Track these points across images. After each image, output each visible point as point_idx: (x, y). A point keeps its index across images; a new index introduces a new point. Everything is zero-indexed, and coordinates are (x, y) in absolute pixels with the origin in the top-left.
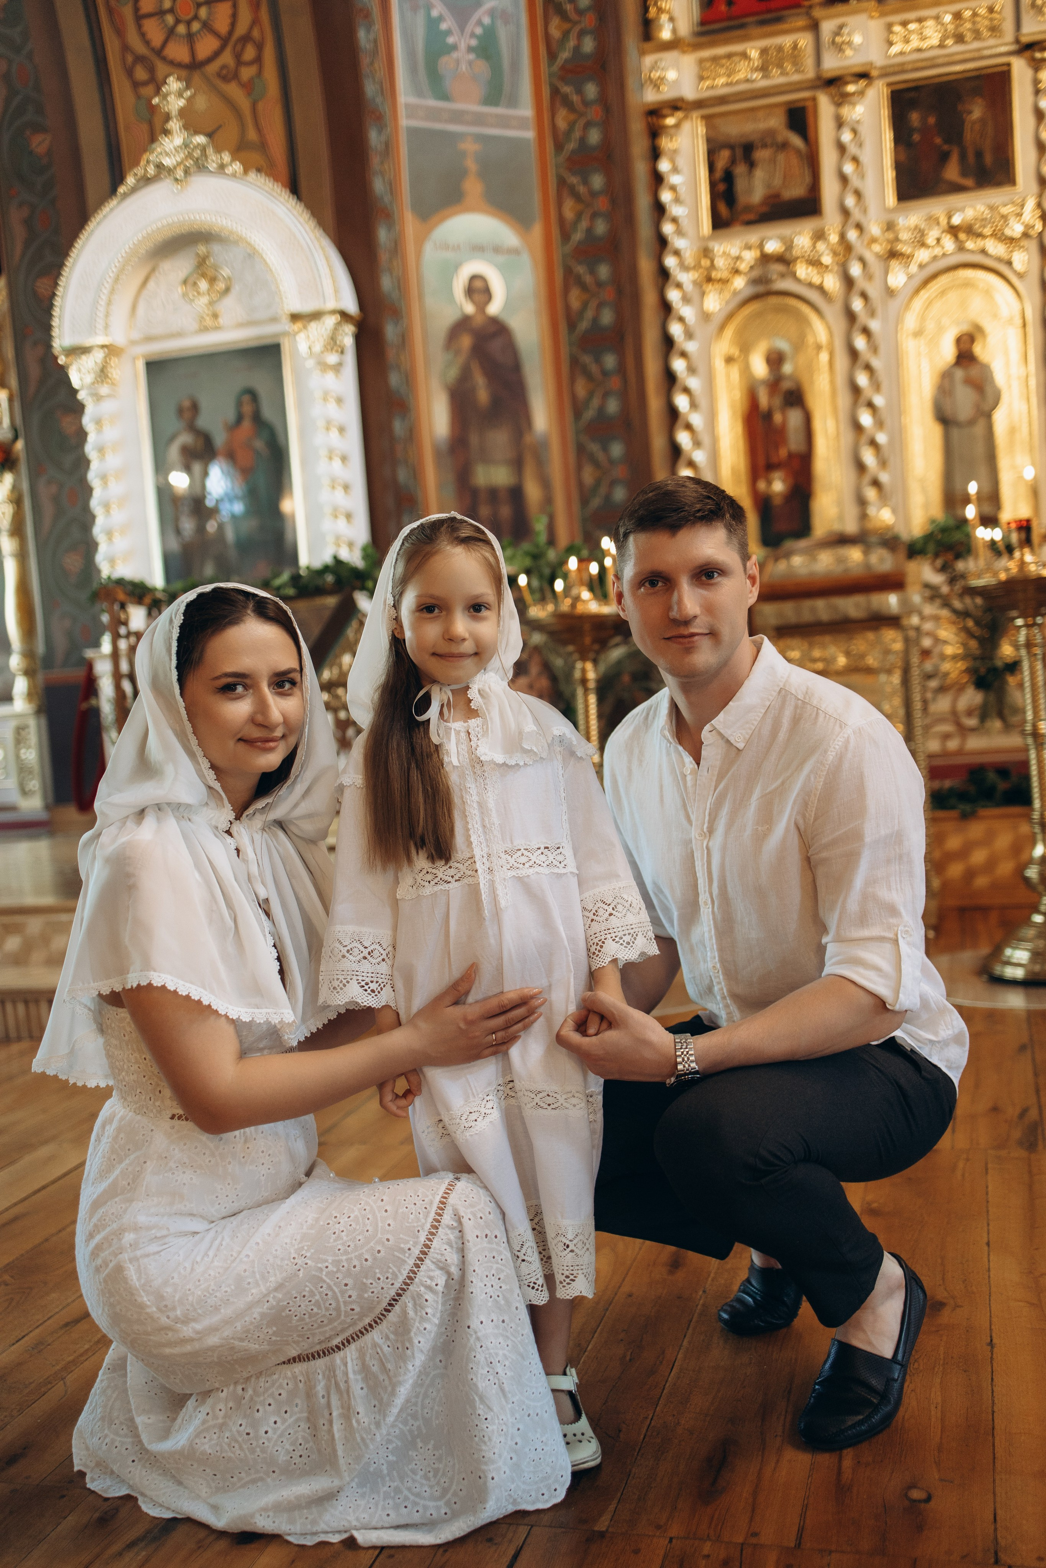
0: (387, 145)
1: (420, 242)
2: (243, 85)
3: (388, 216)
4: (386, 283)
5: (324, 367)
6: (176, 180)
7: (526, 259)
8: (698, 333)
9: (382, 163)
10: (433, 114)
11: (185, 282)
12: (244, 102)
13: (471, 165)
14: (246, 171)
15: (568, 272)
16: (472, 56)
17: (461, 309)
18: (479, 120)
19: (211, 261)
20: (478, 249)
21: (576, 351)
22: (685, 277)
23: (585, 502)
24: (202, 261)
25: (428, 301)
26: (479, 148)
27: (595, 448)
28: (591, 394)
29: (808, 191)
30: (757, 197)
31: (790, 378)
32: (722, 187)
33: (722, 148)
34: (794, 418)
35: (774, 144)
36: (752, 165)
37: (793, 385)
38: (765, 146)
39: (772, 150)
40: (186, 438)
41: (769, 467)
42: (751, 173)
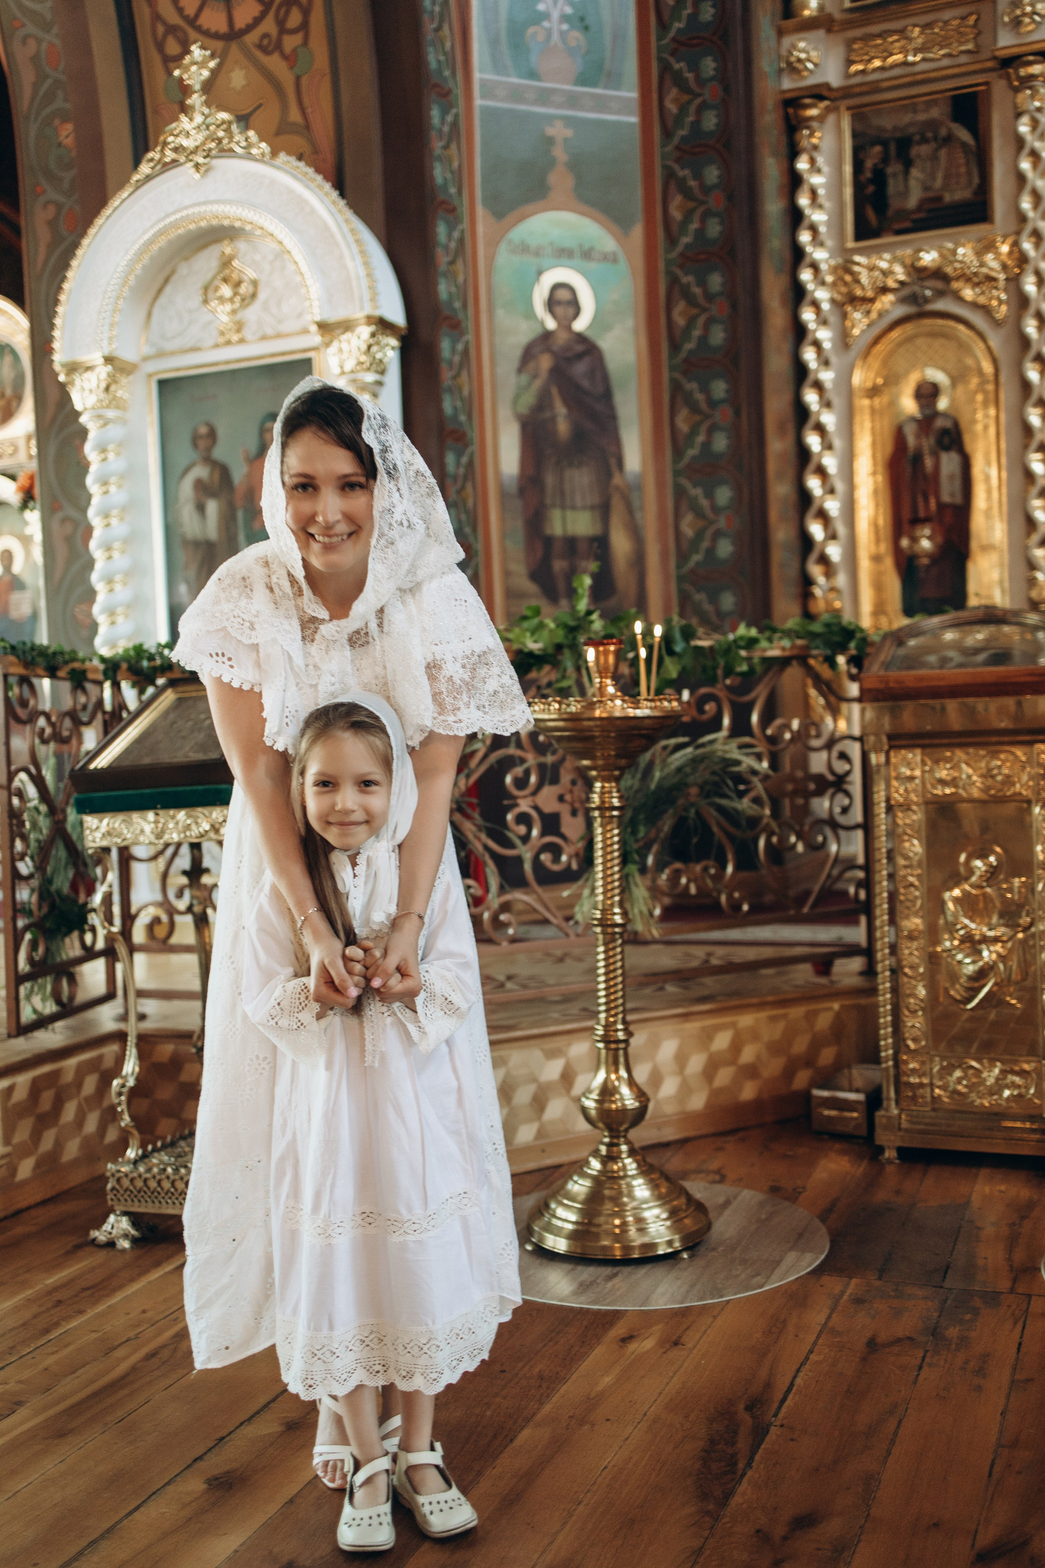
0: (455, 125)
1: (493, 243)
2: (285, 57)
3: (451, 212)
4: (443, 289)
6: (196, 164)
7: (623, 266)
8: (833, 360)
9: (447, 147)
10: (516, 94)
11: (205, 289)
12: (286, 76)
13: (560, 154)
14: (274, 154)
15: (673, 282)
16: (565, 27)
17: (542, 323)
18: (573, 101)
19: (235, 262)
20: (564, 254)
21: (677, 375)
22: (822, 295)
23: (682, 557)
24: (226, 262)
25: (500, 313)
26: (569, 133)
27: (697, 492)
28: (694, 430)
29: (976, 193)
30: (912, 202)
31: (945, 415)
32: (871, 189)
33: (873, 144)
34: (949, 463)
35: (935, 138)
36: (908, 164)
37: (948, 424)
38: (924, 140)
39: (933, 145)
40: (201, 472)
41: (916, 521)
42: (907, 173)
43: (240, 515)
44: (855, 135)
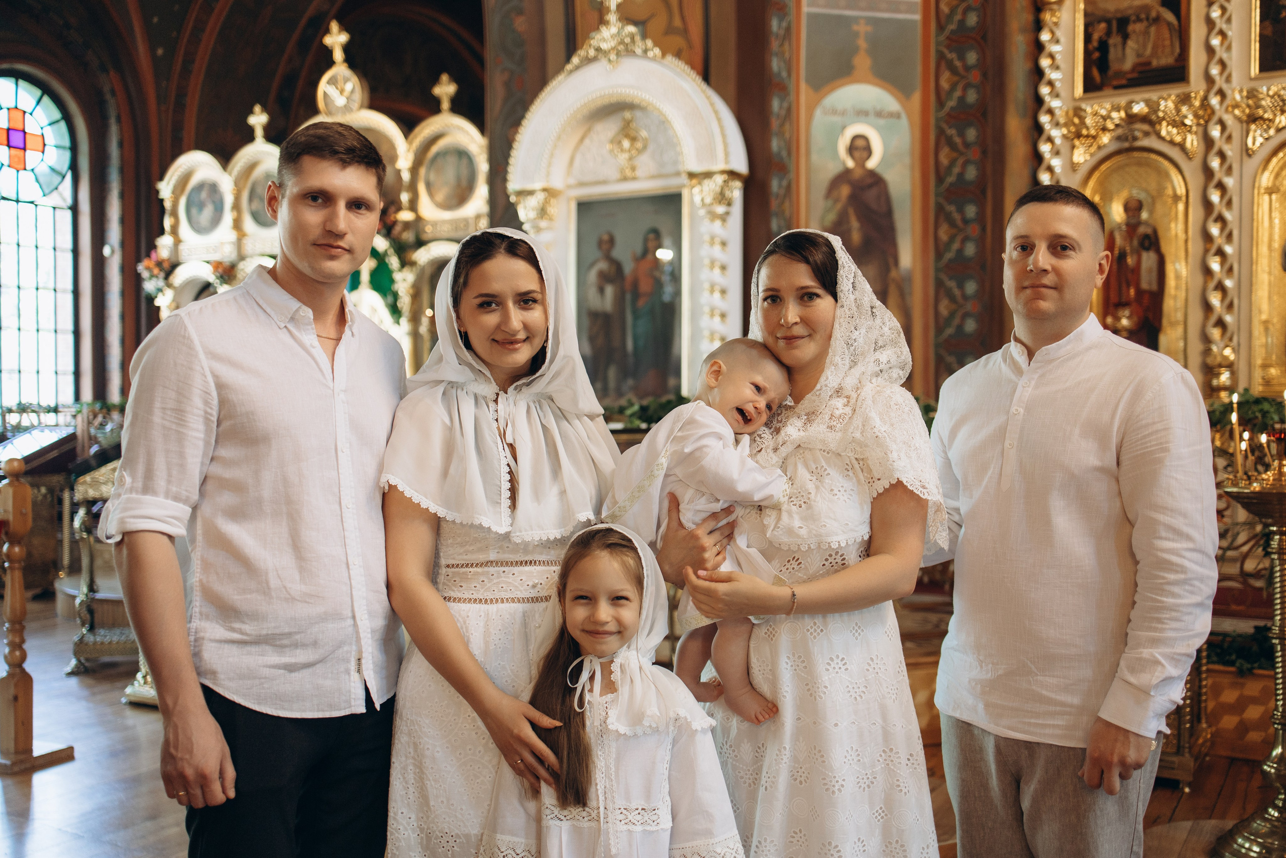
1: (812, 108)
3: (783, 89)
4: (775, 144)
5: (713, 216)
6: (609, 60)
7: (904, 122)
9: (782, 45)
10: (832, 2)
11: (612, 142)
13: (862, 43)
14: (663, 55)
15: (941, 132)
17: (844, 163)
18: (873, 5)
19: (633, 125)
20: (862, 114)
21: (941, 200)
22: (1056, 133)
23: (939, 330)
24: (627, 124)
25: (814, 157)
26: (869, 29)
27: (951, 284)
28: (952, 239)
29: (1177, 60)
30: (1128, 65)
31: (1146, 223)
32: (1096, 55)
33: (1099, 22)
34: (1148, 259)
35: (1147, 19)
36: (1125, 37)
37: (1149, 231)
38: (1139, 20)
39: (1145, 23)
40: (603, 265)
41: (1121, 305)
42: (1124, 43)
43: (628, 297)
44: (1086, 14)
